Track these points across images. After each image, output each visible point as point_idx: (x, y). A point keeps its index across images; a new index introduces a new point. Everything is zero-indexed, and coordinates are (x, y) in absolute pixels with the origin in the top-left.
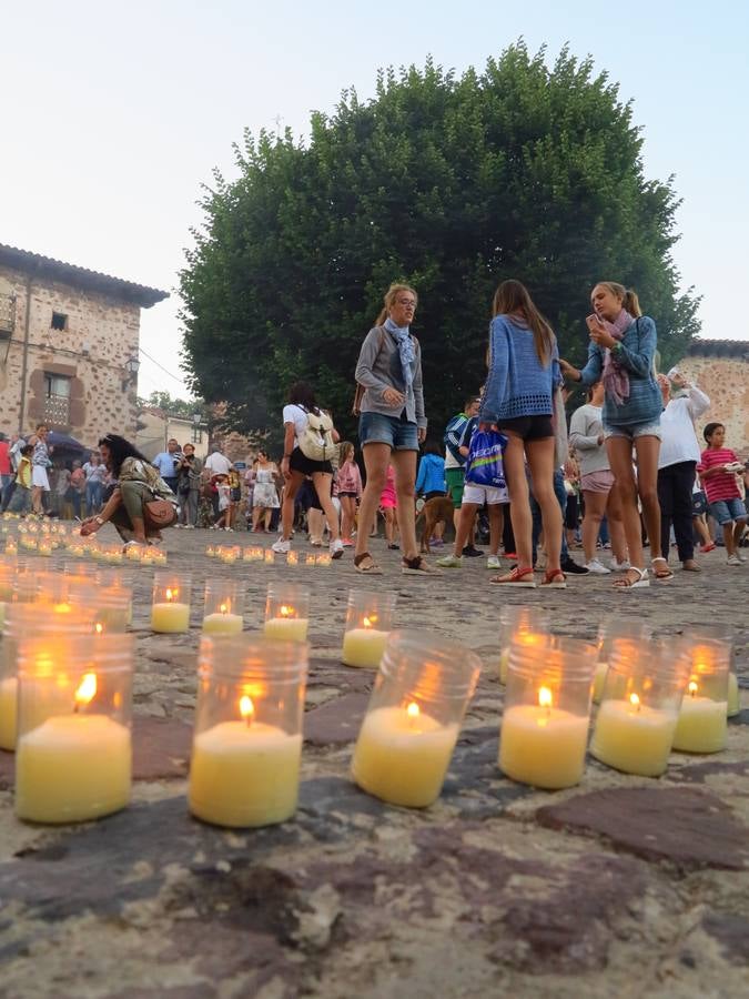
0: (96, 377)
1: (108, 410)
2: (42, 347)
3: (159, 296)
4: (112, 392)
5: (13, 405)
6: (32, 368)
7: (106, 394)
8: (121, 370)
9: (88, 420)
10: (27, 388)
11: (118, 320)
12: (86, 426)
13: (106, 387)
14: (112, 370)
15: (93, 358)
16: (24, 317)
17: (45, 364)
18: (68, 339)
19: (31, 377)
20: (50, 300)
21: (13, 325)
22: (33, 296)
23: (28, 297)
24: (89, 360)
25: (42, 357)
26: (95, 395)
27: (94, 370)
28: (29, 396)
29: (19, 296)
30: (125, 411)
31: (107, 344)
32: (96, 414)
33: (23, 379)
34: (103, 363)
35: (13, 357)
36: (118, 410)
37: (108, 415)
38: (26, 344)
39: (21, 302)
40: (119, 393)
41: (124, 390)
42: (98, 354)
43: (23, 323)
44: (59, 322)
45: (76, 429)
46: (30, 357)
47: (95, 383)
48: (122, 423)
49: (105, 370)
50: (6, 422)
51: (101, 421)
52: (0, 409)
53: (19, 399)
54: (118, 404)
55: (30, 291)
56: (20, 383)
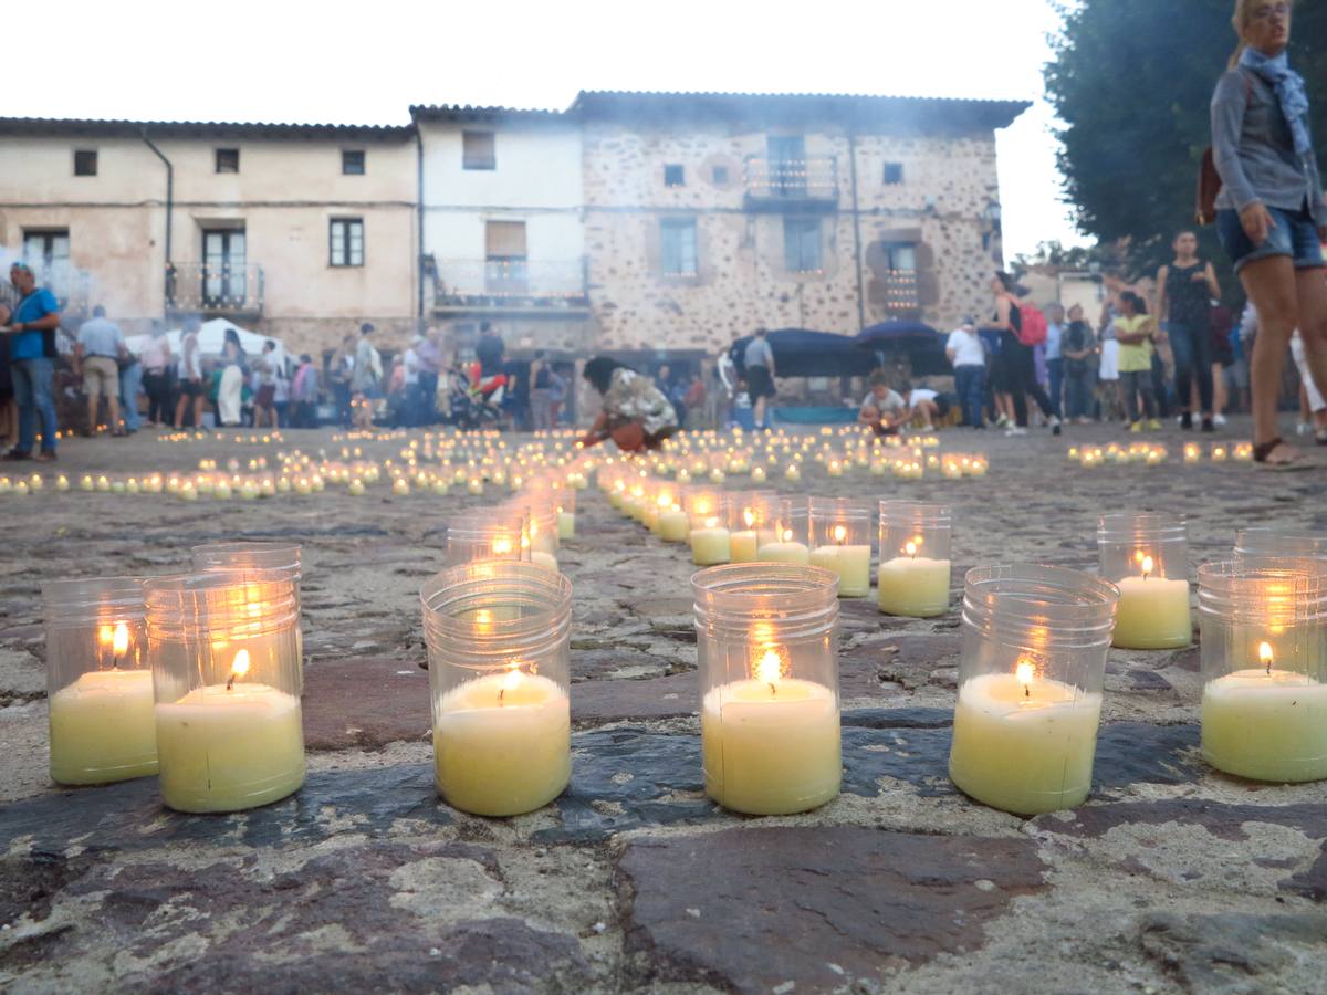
0: (948, 237)
1: (967, 278)
2: (875, 211)
3: (1020, 107)
4: (970, 252)
5: (850, 291)
7: (962, 257)
8: (979, 220)
9: (944, 296)
10: (864, 267)
11: (967, 155)
12: (942, 303)
13: (962, 247)
14: (968, 224)
15: (942, 213)
16: (850, 179)
17: (882, 234)
18: (906, 194)
19: (867, 253)
20: (878, 148)
21: (837, 192)
22: (858, 150)
23: (852, 152)
24: (936, 216)
25: (878, 224)
26: (948, 261)
27: (944, 228)
28: (867, 277)
29: (840, 153)
31: (956, 190)
32: (952, 286)
33: (857, 257)
34: (954, 216)
35: (843, 231)
36: (981, 275)
37: (968, 284)
38: (856, 212)
39: (843, 160)
40: (980, 252)
41: (985, 247)
42: (946, 207)
43: (849, 186)
44: (893, 174)
45: (929, 309)
46: (862, 227)
47: (947, 244)
49: (958, 225)
50: (844, 314)
51: (959, 292)
52: (834, 299)
53: (855, 283)
54: (980, 268)
55: (853, 144)
56: (854, 262)
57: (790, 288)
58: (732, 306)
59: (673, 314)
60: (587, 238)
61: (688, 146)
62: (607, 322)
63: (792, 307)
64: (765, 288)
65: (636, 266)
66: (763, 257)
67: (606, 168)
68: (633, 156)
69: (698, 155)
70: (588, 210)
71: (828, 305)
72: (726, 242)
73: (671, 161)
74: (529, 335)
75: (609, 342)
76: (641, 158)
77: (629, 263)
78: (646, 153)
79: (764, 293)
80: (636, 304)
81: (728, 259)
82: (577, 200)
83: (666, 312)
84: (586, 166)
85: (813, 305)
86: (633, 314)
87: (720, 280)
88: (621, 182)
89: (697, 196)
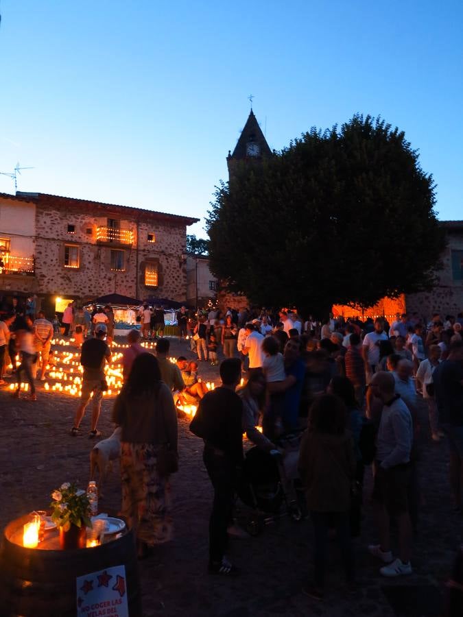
0: (168, 262)
1: (173, 277)
2: (144, 250)
3: (196, 220)
4: (174, 268)
5: (133, 278)
6: (140, 262)
7: (173, 270)
8: (179, 257)
9: (165, 283)
10: (139, 270)
11: (177, 234)
12: (164, 286)
13: (173, 266)
14: (175, 258)
15: (167, 253)
16: (136, 238)
17: (146, 258)
18: (155, 246)
19: (140, 266)
20: (146, 228)
22: (140, 228)
23: (137, 228)
24: (164, 255)
25: (145, 255)
26: (168, 271)
27: (167, 259)
28: (140, 274)
29: (133, 229)
30: (181, 277)
31: (172, 246)
32: (169, 280)
33: (137, 266)
34: (171, 255)
35: (132, 256)
36: (178, 277)
38: (137, 251)
39: (134, 231)
40: (178, 269)
41: (180, 267)
42: (169, 251)
43: (135, 240)
44: (151, 238)
45: (160, 288)
46: (139, 256)
47: (168, 265)
48: (180, 283)
49: (172, 258)
50: (131, 287)
51: (171, 283)
52: (127, 281)
53: (135, 276)
54: (178, 274)
55: (138, 225)
56: (136, 268)
57: (112, 275)
58: (90, 280)
59: (67, 281)
60: (36, 249)
61: (78, 219)
62: (42, 282)
63: (112, 283)
64: (103, 275)
65: (54, 262)
66: (103, 263)
67: (45, 223)
68: (56, 219)
69: (81, 222)
70: (37, 238)
71: (125, 283)
72: (89, 256)
73: (71, 223)
74: (9, 285)
75: (42, 290)
76: (59, 221)
77: (52, 260)
78: (61, 219)
79: (103, 277)
80: (53, 276)
81: (90, 263)
82: (34, 233)
83: (65, 280)
84: (37, 221)
85: (120, 282)
86: (52, 280)
87: (86, 270)
88: (51, 229)
89: (80, 238)
